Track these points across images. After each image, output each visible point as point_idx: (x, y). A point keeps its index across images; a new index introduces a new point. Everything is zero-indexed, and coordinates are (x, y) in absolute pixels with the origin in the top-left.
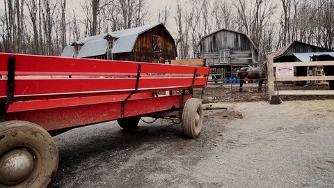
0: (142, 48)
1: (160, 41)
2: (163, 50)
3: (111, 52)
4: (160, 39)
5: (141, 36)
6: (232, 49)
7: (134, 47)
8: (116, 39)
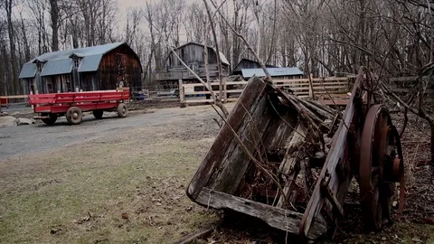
0: (107, 67)
1: (124, 59)
2: (128, 67)
3: (76, 70)
4: (124, 56)
5: (105, 56)
6: (201, 63)
7: (100, 66)
8: (81, 58)
